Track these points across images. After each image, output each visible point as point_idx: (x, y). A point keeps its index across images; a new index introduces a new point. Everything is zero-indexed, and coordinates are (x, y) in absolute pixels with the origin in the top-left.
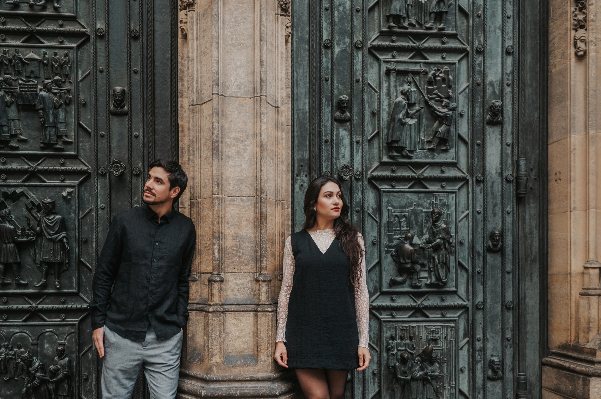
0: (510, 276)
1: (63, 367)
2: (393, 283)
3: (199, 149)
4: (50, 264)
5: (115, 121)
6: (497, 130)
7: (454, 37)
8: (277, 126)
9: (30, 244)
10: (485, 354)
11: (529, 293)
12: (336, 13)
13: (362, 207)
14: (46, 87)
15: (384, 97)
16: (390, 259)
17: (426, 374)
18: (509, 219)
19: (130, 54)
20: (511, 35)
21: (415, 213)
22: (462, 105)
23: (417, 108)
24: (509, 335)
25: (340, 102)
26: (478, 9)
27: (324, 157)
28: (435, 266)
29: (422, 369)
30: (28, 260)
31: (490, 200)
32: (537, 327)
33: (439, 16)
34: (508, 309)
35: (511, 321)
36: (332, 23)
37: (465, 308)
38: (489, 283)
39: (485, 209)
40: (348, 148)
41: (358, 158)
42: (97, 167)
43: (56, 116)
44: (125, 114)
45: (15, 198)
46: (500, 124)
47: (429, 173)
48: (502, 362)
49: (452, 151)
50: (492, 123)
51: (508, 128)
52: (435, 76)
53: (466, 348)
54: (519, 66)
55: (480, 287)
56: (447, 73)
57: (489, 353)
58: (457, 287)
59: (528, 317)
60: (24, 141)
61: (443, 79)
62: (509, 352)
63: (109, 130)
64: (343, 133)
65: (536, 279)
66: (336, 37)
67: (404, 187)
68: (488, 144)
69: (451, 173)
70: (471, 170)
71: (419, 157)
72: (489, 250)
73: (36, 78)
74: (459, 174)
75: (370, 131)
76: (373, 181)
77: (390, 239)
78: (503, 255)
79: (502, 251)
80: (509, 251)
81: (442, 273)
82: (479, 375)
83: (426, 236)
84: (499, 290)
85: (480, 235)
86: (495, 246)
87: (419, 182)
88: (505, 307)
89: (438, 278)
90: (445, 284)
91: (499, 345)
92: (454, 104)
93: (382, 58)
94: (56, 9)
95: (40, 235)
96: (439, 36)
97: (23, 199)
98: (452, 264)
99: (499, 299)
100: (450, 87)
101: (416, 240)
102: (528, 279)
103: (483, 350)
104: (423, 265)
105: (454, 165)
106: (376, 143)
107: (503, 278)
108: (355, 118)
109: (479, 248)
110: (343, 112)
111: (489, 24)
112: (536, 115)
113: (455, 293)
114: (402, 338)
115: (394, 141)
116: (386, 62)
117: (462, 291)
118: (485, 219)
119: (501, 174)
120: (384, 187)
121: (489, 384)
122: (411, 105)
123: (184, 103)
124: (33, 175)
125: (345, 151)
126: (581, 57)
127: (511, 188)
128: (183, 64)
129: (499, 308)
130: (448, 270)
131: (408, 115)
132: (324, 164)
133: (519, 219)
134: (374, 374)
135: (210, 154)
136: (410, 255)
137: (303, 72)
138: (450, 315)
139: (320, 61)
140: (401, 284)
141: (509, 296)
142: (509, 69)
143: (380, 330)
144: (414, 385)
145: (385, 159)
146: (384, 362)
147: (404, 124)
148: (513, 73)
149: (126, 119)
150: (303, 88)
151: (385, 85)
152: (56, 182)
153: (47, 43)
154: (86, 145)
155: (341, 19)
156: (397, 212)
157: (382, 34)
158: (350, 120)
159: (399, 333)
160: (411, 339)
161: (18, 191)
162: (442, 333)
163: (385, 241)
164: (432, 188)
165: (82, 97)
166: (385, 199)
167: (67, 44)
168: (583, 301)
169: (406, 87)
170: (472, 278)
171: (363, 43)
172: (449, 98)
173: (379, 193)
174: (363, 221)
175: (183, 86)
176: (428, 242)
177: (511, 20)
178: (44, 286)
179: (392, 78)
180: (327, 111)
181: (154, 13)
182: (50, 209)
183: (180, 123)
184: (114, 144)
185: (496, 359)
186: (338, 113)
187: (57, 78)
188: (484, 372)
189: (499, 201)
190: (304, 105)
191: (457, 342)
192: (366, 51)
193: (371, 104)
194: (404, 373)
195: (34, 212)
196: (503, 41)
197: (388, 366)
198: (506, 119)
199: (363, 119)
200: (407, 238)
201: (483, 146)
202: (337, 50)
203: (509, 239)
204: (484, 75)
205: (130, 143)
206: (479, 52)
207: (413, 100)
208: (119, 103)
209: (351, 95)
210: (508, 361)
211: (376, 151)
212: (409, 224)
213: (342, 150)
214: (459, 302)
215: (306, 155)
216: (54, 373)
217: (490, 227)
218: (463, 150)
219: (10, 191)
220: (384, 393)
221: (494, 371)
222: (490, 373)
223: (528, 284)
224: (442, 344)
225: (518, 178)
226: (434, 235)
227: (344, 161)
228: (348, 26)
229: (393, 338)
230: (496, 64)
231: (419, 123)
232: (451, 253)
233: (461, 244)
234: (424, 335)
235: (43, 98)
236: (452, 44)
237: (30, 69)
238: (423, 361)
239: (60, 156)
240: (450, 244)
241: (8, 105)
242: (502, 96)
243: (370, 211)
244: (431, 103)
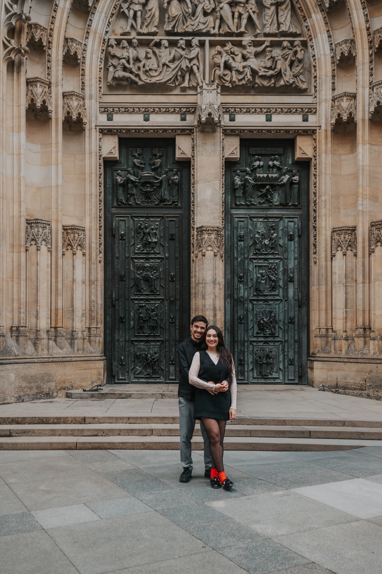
0: (297, 331)
1: (156, 357)
2: (257, 333)
3: (198, 296)
4: (153, 327)
5: (171, 283)
6: (292, 283)
7: (278, 254)
8: (220, 289)
9: (147, 320)
10: (288, 356)
11: (303, 337)
12: (239, 248)
13: (247, 309)
14: (152, 275)
15: (254, 274)
16: (256, 325)
17: (267, 362)
18: (296, 313)
19: (175, 263)
20: (297, 253)
21: (264, 311)
22: (281, 276)
23: (265, 277)
24: (296, 350)
25: (240, 276)
26: (285, 245)
27: (235, 293)
28: (271, 328)
29: (266, 360)
30: (146, 325)
31: (290, 306)
32: (306, 348)
33: (272, 248)
34: (296, 342)
35: (297, 346)
36: (238, 251)
37: (281, 341)
38: (290, 333)
39: (288, 309)
40: (243, 290)
41: (246, 293)
42: (165, 297)
43: (154, 282)
44: (174, 281)
45: (142, 307)
46: (293, 282)
47: (269, 298)
48: (294, 359)
49: (277, 290)
50: (290, 281)
51: (296, 283)
52: (271, 267)
53: (282, 354)
54: (299, 263)
55: (286, 335)
56: (275, 266)
57: (289, 356)
58: (279, 334)
59: (303, 345)
60: (145, 290)
61: (274, 268)
62: (296, 356)
63: (169, 286)
64: (241, 285)
65: (306, 332)
66: (239, 256)
67: (261, 303)
68: (289, 288)
69: (277, 298)
70: (283, 297)
71: (266, 293)
72: (289, 323)
73: (149, 271)
74: (280, 298)
75: (250, 285)
76: (251, 300)
77: (257, 319)
78: (294, 324)
79: (294, 323)
80: (296, 323)
81: (273, 330)
82: (286, 363)
83: (268, 318)
84: (293, 335)
85: (286, 318)
86: (291, 321)
87: (266, 301)
88: (295, 341)
89: (272, 332)
90: (274, 334)
91: (293, 354)
92: (277, 276)
93: (254, 261)
94: (154, 251)
95: (150, 318)
96: (273, 254)
97: (144, 307)
98: (277, 327)
99: (293, 339)
100: (276, 270)
101: (265, 319)
102: (303, 332)
103: (288, 355)
104: (267, 328)
105: (278, 295)
106: (252, 288)
107: (294, 332)
108: (245, 281)
109: (286, 322)
110: (241, 279)
111: (289, 249)
112: (306, 278)
113: (278, 336)
114: (260, 351)
115: (257, 288)
116: (255, 263)
117: (281, 336)
118: (288, 313)
119: (293, 298)
120: (255, 302)
121: (290, 366)
122: (263, 276)
123: (193, 280)
124: (147, 300)
125: (242, 291)
126: (315, 263)
127: (297, 302)
128: (193, 269)
129: (293, 342)
130: (275, 329)
131: (262, 280)
132: (235, 296)
133: (300, 312)
134: (251, 362)
135: (202, 298)
136: (263, 324)
137: (228, 267)
138: (276, 344)
139: (234, 263)
140: (260, 333)
141: (296, 338)
142: (296, 264)
143: (253, 348)
144: (264, 365)
145: (255, 294)
146: (254, 358)
147: (260, 283)
148: (297, 265)
149: (174, 282)
150: (228, 272)
151: (255, 270)
152: (153, 302)
153: (152, 261)
154: (162, 290)
155: (241, 250)
156: (259, 310)
157: (254, 254)
158: (243, 281)
159: (259, 349)
160: (263, 351)
161: (143, 305)
162: (274, 349)
163: (255, 320)
164: (270, 303)
165: (161, 276)
166: (255, 306)
167: (157, 261)
168: (315, 339)
169: (261, 271)
170: (284, 332)
171: (248, 257)
172: (276, 274)
173: (253, 304)
174: (247, 313)
175: (193, 275)
176: (269, 320)
177: (297, 248)
178: (150, 333)
179: (257, 268)
180: (236, 279)
181: (183, 250)
182: (153, 311)
183: (191, 285)
184: (171, 290)
185: (291, 358)
186: (239, 279)
187: (155, 271)
188: (288, 362)
189: (293, 307)
190: (229, 277)
191: (279, 352)
192: (249, 260)
193: (250, 276)
194: (260, 362)
195: (148, 311)
196: (294, 255)
197: (256, 360)
198: (295, 280)
199: (248, 281)
200: (262, 319)
201: (287, 289)
202: (239, 259)
203: (296, 319)
204: (287, 266)
205: (175, 290)
206: (286, 259)
207: (264, 275)
208: (172, 278)
209: (244, 274)
210: (296, 359)
211: (252, 291)
212: (263, 314)
213: (241, 291)
214: (280, 339)
215: (230, 293)
216: (154, 359)
217: (290, 315)
218: (281, 290)
219: (141, 305)
220: (254, 368)
221: (291, 362)
222: (290, 363)
223: (303, 334)
224: (274, 353)
225: (299, 299)
226: (270, 318)
227: (242, 295)
228: (243, 252)
229: (257, 351)
230: (292, 262)
231: (266, 282)
232: (276, 323)
233: (280, 321)
234: (268, 350)
235: (151, 278)
236: (277, 257)
237: (147, 269)
238: (266, 358)
239: (155, 295)
240: (276, 321)
241: (141, 280)
242: (293, 273)
243: (250, 310)
244: (270, 276)
